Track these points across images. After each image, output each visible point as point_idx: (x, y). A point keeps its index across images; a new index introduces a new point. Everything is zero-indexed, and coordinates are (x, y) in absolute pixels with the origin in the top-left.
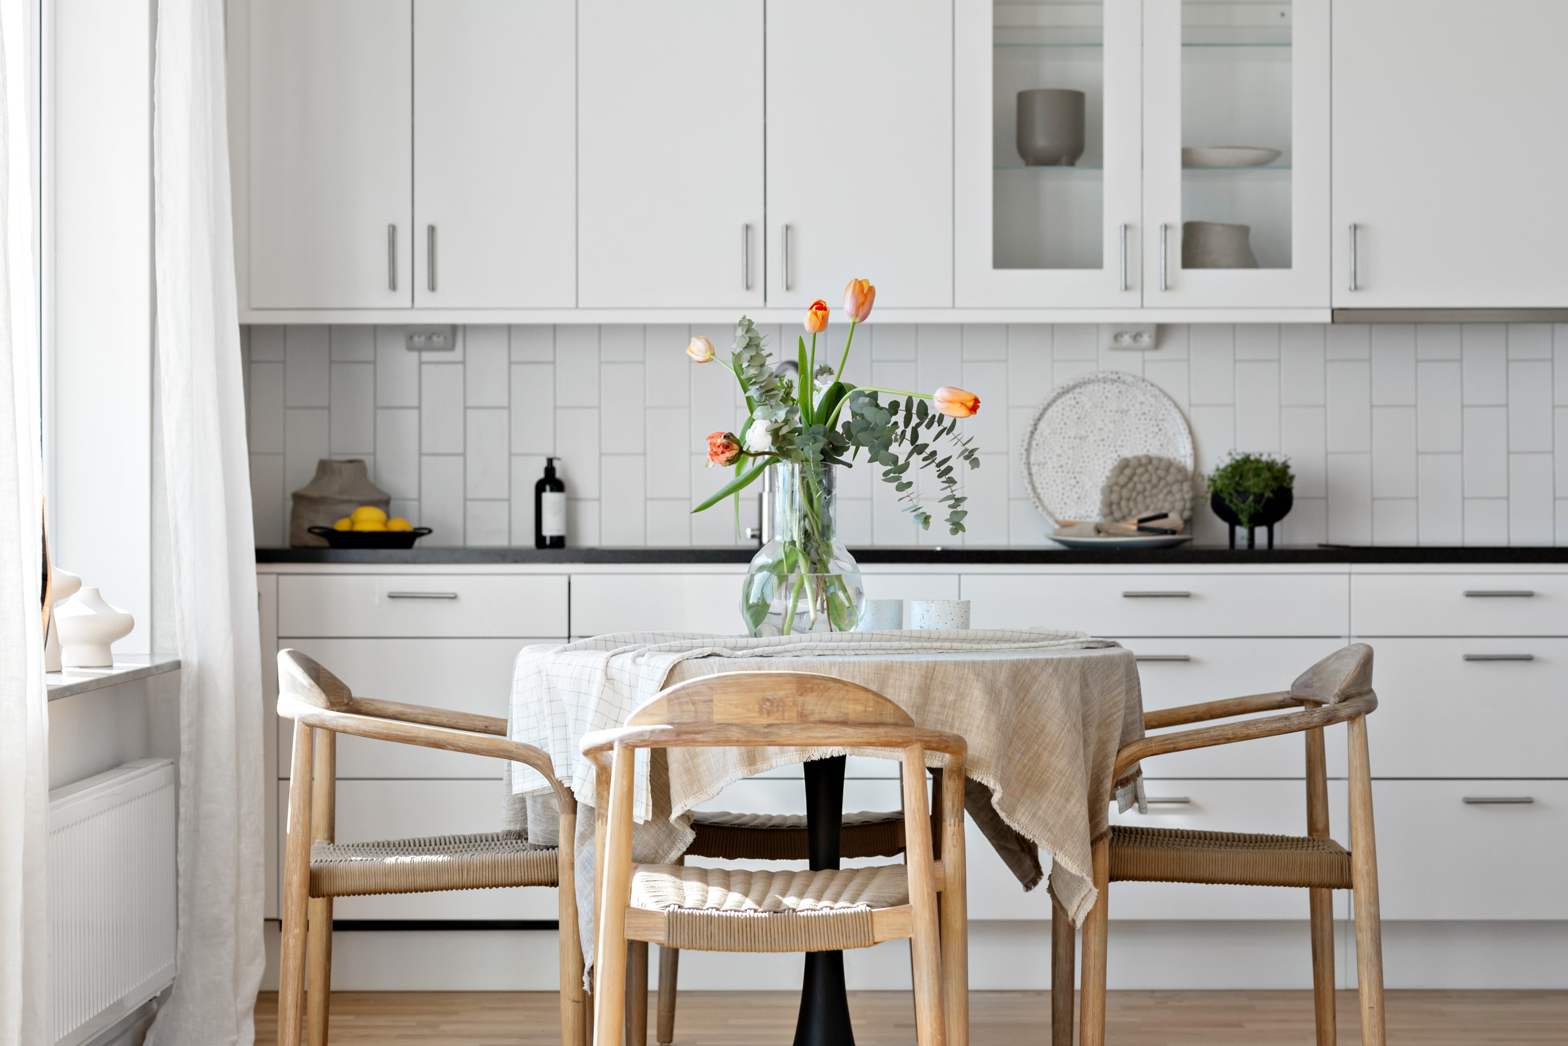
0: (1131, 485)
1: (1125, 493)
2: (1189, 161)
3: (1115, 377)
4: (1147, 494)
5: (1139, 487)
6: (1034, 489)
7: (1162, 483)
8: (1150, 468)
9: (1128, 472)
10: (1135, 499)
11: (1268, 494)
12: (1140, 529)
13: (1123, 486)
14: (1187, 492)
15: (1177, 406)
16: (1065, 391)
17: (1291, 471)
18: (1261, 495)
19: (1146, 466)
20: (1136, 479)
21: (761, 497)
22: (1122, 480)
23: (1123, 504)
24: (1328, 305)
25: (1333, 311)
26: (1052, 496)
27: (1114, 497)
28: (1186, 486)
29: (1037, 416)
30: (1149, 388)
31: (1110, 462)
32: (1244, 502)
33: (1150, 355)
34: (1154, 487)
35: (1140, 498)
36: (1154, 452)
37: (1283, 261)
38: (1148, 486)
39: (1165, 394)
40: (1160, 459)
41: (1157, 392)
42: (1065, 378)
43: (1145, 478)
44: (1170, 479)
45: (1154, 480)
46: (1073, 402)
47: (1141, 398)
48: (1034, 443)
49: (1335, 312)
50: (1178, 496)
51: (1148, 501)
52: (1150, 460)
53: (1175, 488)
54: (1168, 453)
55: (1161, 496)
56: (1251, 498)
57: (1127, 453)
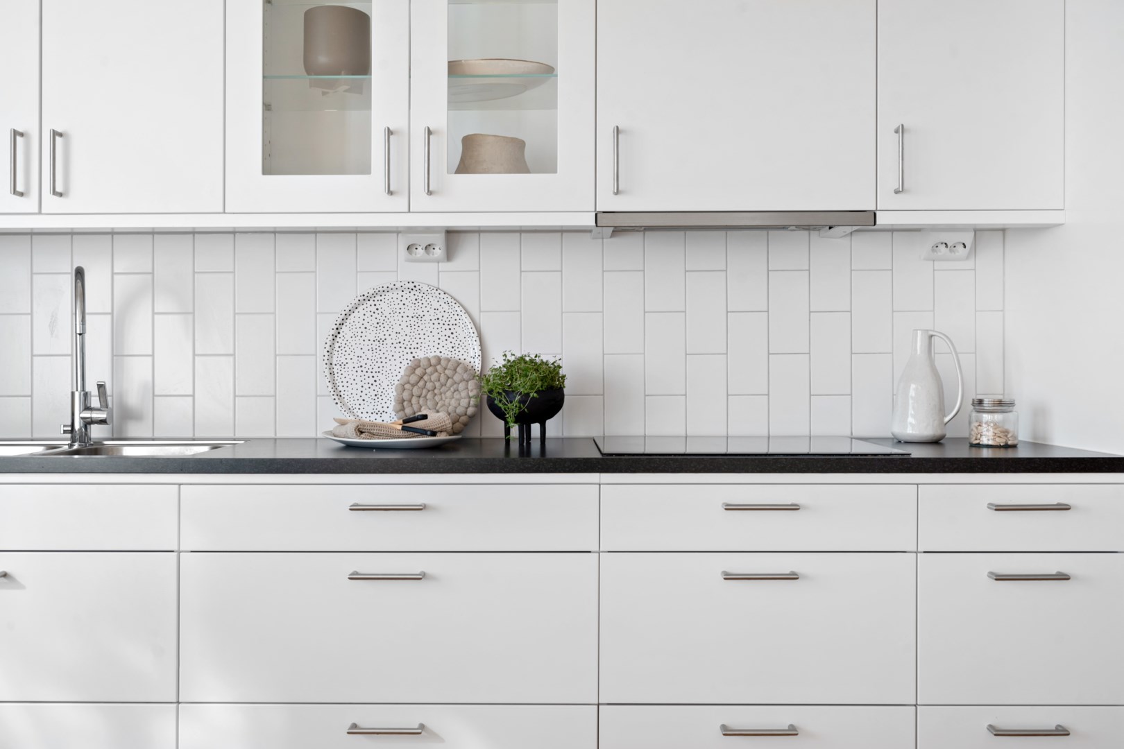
0: (421, 383)
1: (416, 391)
2: (454, 69)
3: (411, 286)
4: (436, 391)
5: (429, 385)
6: (335, 386)
7: (450, 381)
8: (438, 367)
9: (418, 371)
10: (425, 397)
11: (533, 394)
12: (404, 429)
13: (413, 385)
14: (472, 391)
15: (467, 312)
16: (366, 299)
17: (562, 372)
18: (528, 395)
19: (435, 366)
20: (426, 378)
21: (73, 394)
22: (413, 379)
23: (414, 400)
24: (594, 210)
25: (596, 215)
26: (350, 392)
27: (406, 395)
28: (471, 384)
29: (340, 321)
30: (442, 295)
31: (405, 362)
32: (511, 402)
33: (445, 266)
34: (442, 385)
35: (429, 396)
36: (446, 354)
37: (548, 166)
38: (437, 384)
39: (457, 301)
40: (449, 360)
41: (450, 300)
42: (366, 287)
43: (434, 377)
44: (457, 378)
45: (443, 379)
46: (373, 309)
47: (436, 305)
48: (337, 345)
49: (598, 215)
50: (463, 394)
51: (437, 398)
52: (439, 360)
53: (461, 386)
54: (458, 355)
55: (449, 394)
56: (518, 398)
57: (421, 355)
